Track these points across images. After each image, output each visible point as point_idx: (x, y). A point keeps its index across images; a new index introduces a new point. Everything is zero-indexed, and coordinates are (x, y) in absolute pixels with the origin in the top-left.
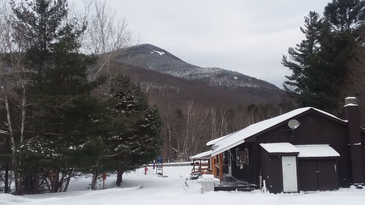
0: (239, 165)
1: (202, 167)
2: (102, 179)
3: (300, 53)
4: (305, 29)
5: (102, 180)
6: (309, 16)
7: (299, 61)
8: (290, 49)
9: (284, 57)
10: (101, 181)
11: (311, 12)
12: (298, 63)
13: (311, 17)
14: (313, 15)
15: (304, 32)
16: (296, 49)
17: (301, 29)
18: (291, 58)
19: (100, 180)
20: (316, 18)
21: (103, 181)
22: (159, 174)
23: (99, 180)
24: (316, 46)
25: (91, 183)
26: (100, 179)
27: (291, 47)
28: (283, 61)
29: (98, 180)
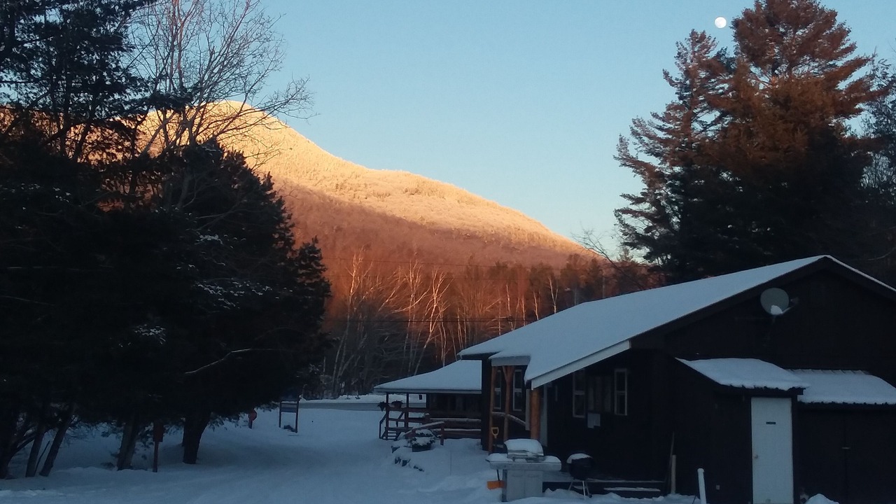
0: (583, 417)
1: (411, 415)
2: (150, 440)
3: (661, 135)
4: (677, 74)
5: (151, 443)
6: (688, 42)
7: (657, 155)
8: (636, 121)
9: (621, 140)
10: (148, 447)
11: (693, 33)
12: (655, 161)
13: (694, 45)
14: (699, 39)
15: (672, 83)
16: (651, 124)
17: (666, 74)
18: (637, 146)
19: (144, 443)
20: (707, 48)
21: (152, 447)
22: (288, 427)
23: (142, 444)
24: (699, 119)
25: (119, 452)
26: (144, 440)
27: (639, 117)
28: (620, 150)
29: (138, 444)
